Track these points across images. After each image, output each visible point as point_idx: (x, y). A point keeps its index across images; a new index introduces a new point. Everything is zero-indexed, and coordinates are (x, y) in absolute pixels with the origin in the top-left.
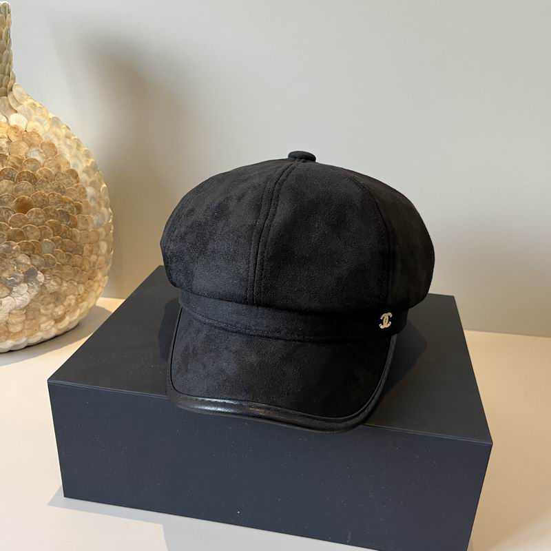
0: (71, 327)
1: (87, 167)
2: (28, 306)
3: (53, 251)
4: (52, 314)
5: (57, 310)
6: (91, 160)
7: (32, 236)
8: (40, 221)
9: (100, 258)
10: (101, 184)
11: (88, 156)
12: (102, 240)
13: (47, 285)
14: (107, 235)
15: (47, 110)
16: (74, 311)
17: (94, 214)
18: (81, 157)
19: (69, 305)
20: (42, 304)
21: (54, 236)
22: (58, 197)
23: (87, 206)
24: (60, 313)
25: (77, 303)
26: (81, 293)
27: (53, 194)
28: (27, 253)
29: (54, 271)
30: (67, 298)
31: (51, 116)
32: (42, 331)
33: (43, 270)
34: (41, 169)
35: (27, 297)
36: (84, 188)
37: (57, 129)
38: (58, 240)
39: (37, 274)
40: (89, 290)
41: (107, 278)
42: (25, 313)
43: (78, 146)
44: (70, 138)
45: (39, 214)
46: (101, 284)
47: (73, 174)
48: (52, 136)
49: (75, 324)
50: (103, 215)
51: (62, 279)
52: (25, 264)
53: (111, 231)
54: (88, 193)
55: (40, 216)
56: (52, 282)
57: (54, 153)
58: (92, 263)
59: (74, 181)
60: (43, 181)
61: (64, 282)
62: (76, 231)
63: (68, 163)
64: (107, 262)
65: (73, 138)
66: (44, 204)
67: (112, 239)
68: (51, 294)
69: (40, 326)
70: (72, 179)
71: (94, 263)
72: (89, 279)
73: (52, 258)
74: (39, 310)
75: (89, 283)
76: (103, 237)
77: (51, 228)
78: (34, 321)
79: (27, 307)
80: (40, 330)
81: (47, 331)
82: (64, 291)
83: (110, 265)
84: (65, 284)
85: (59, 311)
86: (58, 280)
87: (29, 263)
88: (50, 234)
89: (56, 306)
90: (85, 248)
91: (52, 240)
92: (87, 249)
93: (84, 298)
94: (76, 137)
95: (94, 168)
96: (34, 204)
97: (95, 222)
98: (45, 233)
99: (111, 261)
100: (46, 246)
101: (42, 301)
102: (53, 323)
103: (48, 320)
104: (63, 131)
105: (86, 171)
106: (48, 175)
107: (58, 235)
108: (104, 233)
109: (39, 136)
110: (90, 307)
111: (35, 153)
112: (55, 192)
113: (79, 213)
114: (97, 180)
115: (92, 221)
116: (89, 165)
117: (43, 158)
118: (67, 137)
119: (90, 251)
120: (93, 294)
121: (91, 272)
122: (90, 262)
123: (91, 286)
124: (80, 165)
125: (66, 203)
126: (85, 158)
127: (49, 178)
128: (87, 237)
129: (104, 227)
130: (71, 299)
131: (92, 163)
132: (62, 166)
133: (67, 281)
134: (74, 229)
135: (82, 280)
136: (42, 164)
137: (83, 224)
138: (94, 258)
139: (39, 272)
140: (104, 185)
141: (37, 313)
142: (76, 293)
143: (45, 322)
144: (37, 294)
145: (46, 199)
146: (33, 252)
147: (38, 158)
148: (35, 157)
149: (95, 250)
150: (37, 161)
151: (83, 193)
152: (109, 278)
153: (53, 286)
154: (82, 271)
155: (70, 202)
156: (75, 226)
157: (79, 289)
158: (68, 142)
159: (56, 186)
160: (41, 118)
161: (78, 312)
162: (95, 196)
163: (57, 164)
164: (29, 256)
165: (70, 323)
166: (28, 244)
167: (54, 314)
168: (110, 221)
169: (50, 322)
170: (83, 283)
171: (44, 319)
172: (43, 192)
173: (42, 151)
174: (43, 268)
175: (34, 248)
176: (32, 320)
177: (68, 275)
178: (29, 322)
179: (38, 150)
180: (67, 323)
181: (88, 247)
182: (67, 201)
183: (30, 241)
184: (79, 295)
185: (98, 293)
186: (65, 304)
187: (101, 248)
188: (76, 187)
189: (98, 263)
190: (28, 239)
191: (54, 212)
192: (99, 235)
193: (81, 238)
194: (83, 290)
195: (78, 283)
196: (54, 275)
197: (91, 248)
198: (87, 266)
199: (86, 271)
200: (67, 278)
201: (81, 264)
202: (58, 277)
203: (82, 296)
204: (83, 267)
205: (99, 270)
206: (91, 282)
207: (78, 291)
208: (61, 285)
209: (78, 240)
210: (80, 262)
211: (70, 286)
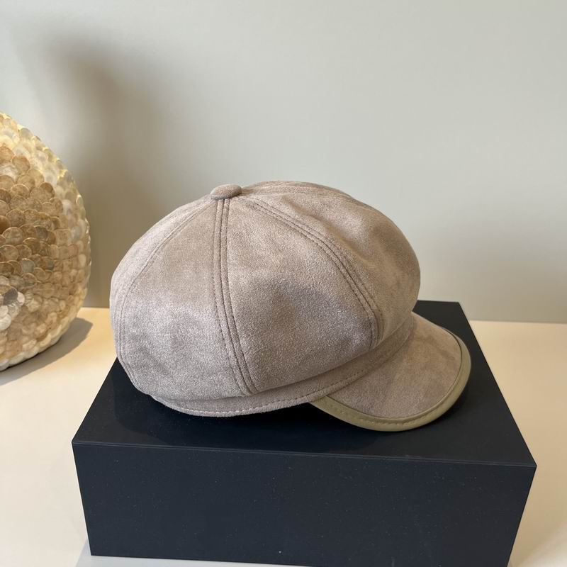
0: (52, 344)
1: (61, 178)
2: (9, 327)
3: (33, 270)
4: (34, 333)
5: (39, 328)
6: (65, 171)
7: (10, 257)
8: (17, 240)
9: (80, 272)
10: (76, 195)
11: (60, 167)
12: (82, 253)
13: (28, 305)
14: (85, 247)
15: (15, 122)
16: (56, 328)
17: (71, 229)
18: (54, 169)
19: (51, 322)
20: (24, 325)
21: (33, 254)
22: (35, 213)
23: (64, 220)
24: (42, 331)
25: (59, 321)
26: (62, 308)
27: (30, 212)
28: (6, 274)
29: (35, 290)
30: (49, 315)
31: (20, 127)
32: (24, 351)
33: (23, 290)
34: (14, 186)
35: (7, 319)
36: (60, 202)
37: (28, 142)
38: (36, 259)
39: (16, 295)
40: (70, 305)
41: (86, 290)
42: (7, 336)
43: (50, 157)
44: (41, 150)
45: (16, 233)
46: (81, 297)
47: (48, 187)
48: (23, 150)
49: (57, 340)
50: (80, 227)
51: (42, 297)
52: (4, 286)
53: (89, 242)
54: (64, 206)
55: (17, 235)
56: (33, 302)
57: (26, 167)
58: (72, 278)
59: (49, 195)
60: (18, 199)
61: (45, 300)
62: (54, 247)
63: (42, 177)
64: (86, 275)
65: (44, 149)
66: (20, 223)
67: (90, 250)
68: (32, 313)
69: (21, 347)
70: (48, 194)
72: (70, 294)
73: (32, 278)
74: (21, 331)
75: (70, 298)
76: (81, 250)
77: (29, 246)
78: (16, 342)
79: (8, 329)
80: (22, 350)
81: (28, 351)
82: (46, 310)
83: (89, 276)
84: (46, 302)
85: (41, 329)
86: (39, 298)
87: (8, 284)
88: (28, 253)
89: (38, 325)
90: (64, 263)
91: (31, 259)
92: (66, 264)
94: (47, 148)
95: (68, 179)
96: (10, 223)
97: (73, 236)
98: (23, 253)
99: (90, 273)
100: (25, 265)
101: (23, 321)
102: (34, 342)
103: (31, 339)
104: (34, 141)
105: (60, 184)
106: (22, 192)
107: (36, 253)
108: (82, 246)
109: (10, 151)
111: (7, 169)
112: (30, 209)
113: (56, 228)
114: (72, 191)
115: (70, 235)
116: (62, 176)
117: (16, 174)
118: (39, 148)
119: (69, 266)
120: (74, 308)
121: (72, 286)
122: (70, 277)
123: (72, 301)
124: (54, 178)
125: (42, 219)
126: (59, 170)
127: (23, 195)
128: (66, 251)
129: (82, 240)
130: (53, 316)
131: (65, 173)
132: (36, 180)
133: (49, 299)
134: (52, 245)
136: (15, 181)
137: (61, 239)
138: (73, 272)
139: (19, 293)
140: (79, 196)
141: (19, 334)
142: (58, 310)
143: (26, 343)
144: (18, 315)
145: (22, 217)
146: (12, 273)
147: (11, 174)
148: (8, 174)
149: (75, 263)
150: (9, 177)
151: (59, 206)
152: (88, 290)
153: (34, 305)
154: (63, 287)
155: (47, 218)
156: (54, 241)
157: (61, 305)
158: (40, 154)
159: (30, 202)
160: (11, 131)
161: (60, 328)
162: (72, 209)
163: (31, 180)
164: (8, 277)
165: (52, 340)
166: (6, 265)
167: (36, 333)
168: (87, 232)
169: (32, 341)
170: (63, 299)
171: (26, 339)
172: (18, 209)
173: (14, 166)
174: (23, 288)
175: (13, 269)
176: (13, 341)
177: (49, 292)
178: (10, 344)
179: (10, 166)
180: (50, 340)
181: (68, 262)
182: (43, 217)
183: (8, 262)
184: (61, 311)
185: (78, 307)
186: (47, 321)
187: (81, 261)
188: (52, 201)
189: (77, 277)
190: (5, 259)
191: (31, 230)
192: (77, 248)
193: (60, 254)
194: (64, 306)
195: (60, 300)
196: (34, 294)
197: (70, 263)
198: (67, 282)
199: (67, 287)
200: (48, 296)
201: (62, 280)
202: (38, 295)
203: (64, 312)
204: (64, 283)
205: (79, 284)
206: (72, 297)
207: (59, 307)
208: (42, 303)
209: (57, 256)
210: (60, 278)
211: (52, 303)
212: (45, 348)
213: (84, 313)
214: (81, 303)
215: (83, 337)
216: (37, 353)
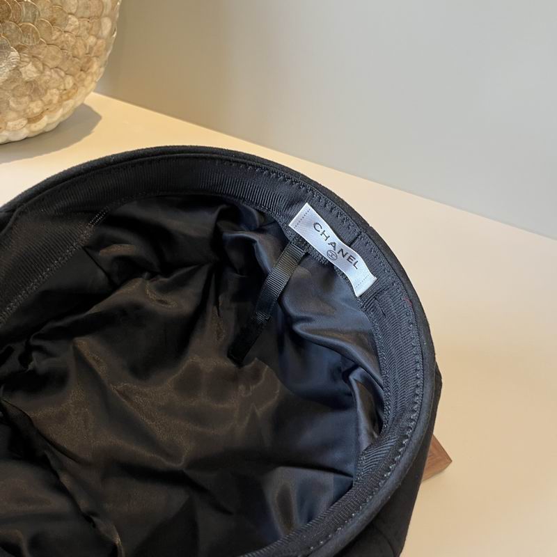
0: (47, 130)
3: (36, 20)
4: (25, 110)
5: (33, 105)
9: (100, 42)
12: (106, 16)
13: (22, 69)
14: (113, 9)
16: (55, 110)
19: (50, 102)
20: (14, 96)
24: (37, 110)
25: (60, 102)
26: (69, 86)
29: (35, 50)
30: (48, 91)
32: (9, 130)
33: (19, 46)
39: (8, 50)
40: (78, 85)
41: (102, 70)
46: (95, 78)
49: (54, 126)
51: (44, 65)
53: (118, 4)
56: (30, 66)
58: (88, 48)
64: (106, 50)
67: (118, 16)
68: (27, 82)
69: (6, 123)
71: (91, 48)
72: (81, 70)
73: (33, 32)
74: (8, 103)
75: (80, 76)
76: (107, 11)
80: (6, 128)
81: (14, 131)
82: (46, 82)
83: (109, 52)
84: (48, 73)
85: (36, 107)
86: (40, 64)
89: (32, 101)
92: (84, 25)
93: (70, 95)
99: (111, 47)
101: (13, 90)
102: (25, 122)
103: (19, 117)
108: (109, 5)
110: (75, 107)
119: (87, 29)
120: (82, 90)
121: (86, 60)
122: (85, 46)
123: (83, 80)
128: (87, 7)
130: (53, 95)
133: (52, 68)
135: (72, 69)
138: (92, 40)
139: (12, 48)
142: (62, 87)
143: (14, 120)
144: (7, 80)
146: (8, 17)
149: (96, 28)
152: (105, 73)
153: (29, 71)
154: (74, 57)
157: (66, 82)
161: (60, 112)
165: (48, 125)
167: (28, 110)
169: (20, 120)
170: (71, 75)
171: (12, 115)
174: (19, 43)
175: (9, 11)
177: (54, 58)
180: (45, 124)
181: (86, 23)
184: (65, 90)
185: (89, 89)
186: (46, 98)
187: (103, 28)
189: (95, 48)
192: (103, 6)
193: (78, 8)
194: (71, 84)
195: (66, 74)
196: (34, 57)
197: (90, 25)
198: (81, 52)
199: (79, 59)
200: (51, 64)
201: (74, 47)
202: (39, 59)
203: (69, 92)
204: (76, 52)
205: (95, 59)
206: (84, 75)
207: (65, 84)
208: (42, 72)
209: (74, 11)
210: (73, 43)
211: (55, 76)
212: (36, 134)
213: (94, 99)
214: (93, 85)
215: (87, 131)
216: (25, 136)
